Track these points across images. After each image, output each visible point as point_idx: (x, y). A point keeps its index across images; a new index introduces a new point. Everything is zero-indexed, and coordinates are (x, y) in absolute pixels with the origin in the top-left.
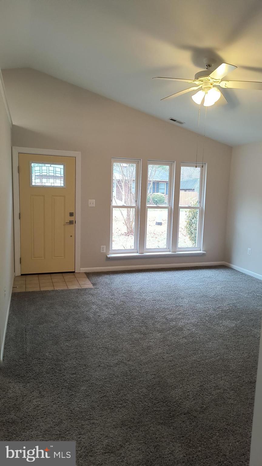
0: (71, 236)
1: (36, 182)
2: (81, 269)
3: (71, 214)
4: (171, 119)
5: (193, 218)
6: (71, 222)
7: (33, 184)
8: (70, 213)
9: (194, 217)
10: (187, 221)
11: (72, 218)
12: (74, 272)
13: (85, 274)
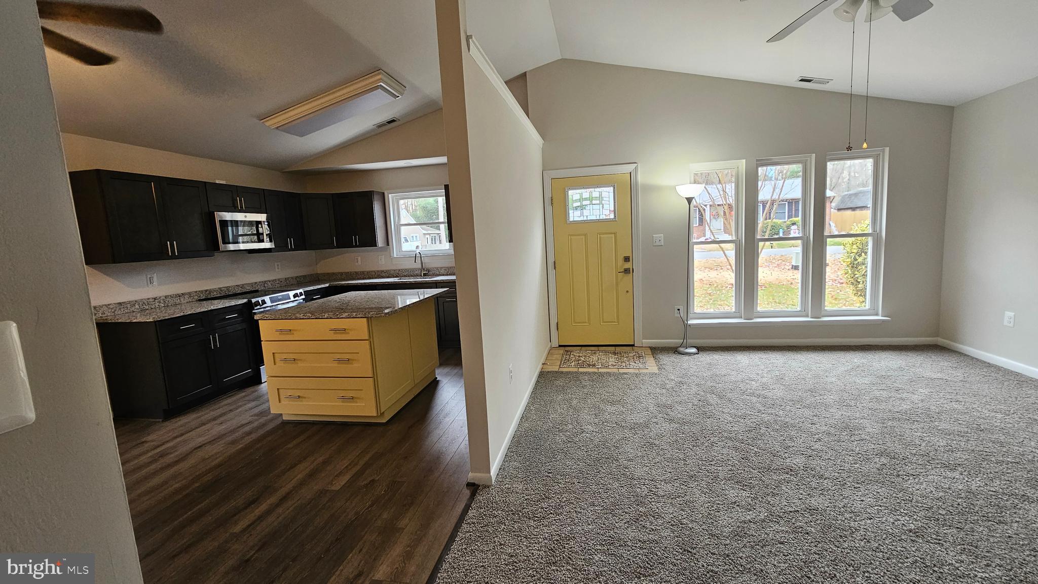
0: (627, 292)
1: (574, 216)
2: (643, 340)
3: (627, 259)
4: (802, 80)
5: (860, 255)
6: (627, 271)
7: (571, 219)
8: (624, 257)
9: (862, 251)
10: (848, 260)
11: (628, 265)
12: (633, 345)
13: (650, 349)
